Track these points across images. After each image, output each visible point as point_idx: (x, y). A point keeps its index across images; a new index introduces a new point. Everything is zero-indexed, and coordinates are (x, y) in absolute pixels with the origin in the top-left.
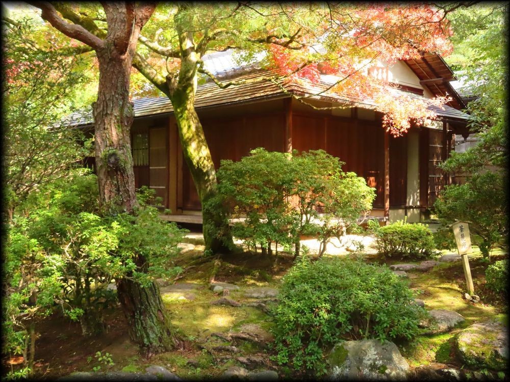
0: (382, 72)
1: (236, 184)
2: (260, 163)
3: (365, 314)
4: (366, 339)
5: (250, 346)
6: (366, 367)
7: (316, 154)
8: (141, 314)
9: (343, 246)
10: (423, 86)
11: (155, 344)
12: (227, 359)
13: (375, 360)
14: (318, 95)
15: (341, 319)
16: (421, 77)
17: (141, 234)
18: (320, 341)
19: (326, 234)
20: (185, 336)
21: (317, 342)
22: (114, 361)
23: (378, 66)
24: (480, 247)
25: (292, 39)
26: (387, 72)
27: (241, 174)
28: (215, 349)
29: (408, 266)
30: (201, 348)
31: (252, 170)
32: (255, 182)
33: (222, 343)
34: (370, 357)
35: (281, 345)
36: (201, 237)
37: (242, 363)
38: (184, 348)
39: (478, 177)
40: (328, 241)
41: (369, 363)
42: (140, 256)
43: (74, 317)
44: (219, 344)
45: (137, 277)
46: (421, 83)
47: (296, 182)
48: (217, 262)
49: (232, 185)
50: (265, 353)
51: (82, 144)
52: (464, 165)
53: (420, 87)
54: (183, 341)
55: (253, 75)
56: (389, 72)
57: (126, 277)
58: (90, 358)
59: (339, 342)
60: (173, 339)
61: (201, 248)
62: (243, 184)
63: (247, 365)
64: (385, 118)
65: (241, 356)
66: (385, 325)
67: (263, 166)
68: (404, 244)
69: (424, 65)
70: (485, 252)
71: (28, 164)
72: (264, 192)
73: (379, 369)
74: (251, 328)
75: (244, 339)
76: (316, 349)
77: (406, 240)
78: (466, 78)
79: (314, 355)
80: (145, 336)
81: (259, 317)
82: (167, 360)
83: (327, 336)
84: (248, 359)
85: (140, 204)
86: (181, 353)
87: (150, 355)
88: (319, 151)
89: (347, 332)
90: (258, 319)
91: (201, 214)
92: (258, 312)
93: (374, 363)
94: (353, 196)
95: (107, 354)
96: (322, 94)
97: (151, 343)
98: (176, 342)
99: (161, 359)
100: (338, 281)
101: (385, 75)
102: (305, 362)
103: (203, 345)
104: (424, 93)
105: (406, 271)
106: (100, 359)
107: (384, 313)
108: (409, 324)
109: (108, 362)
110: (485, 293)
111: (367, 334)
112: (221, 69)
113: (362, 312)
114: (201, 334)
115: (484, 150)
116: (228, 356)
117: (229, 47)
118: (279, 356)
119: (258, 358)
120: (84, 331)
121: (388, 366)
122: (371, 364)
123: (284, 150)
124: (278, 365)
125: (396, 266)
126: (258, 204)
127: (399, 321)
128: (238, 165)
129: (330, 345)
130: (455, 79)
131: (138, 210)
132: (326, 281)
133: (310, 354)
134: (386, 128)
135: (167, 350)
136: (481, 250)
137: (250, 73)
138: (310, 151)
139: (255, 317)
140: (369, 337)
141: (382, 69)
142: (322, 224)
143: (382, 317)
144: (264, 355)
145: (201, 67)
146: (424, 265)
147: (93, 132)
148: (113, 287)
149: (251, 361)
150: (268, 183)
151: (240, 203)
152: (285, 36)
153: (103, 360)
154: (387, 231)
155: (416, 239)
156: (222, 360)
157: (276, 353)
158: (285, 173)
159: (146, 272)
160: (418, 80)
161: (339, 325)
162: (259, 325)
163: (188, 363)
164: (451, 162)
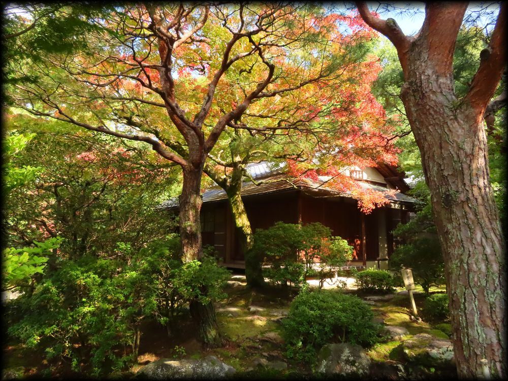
0: (359, 174)
1: (265, 243)
2: (280, 230)
3: (341, 326)
4: (343, 343)
5: (270, 346)
6: (343, 361)
7: (316, 225)
8: (203, 323)
9: (334, 284)
10: (386, 182)
11: (211, 342)
12: (255, 353)
13: (349, 357)
14: (316, 188)
15: (327, 329)
16: (385, 176)
17: (204, 273)
18: (314, 344)
19: (322, 276)
20: (230, 338)
21: (312, 345)
22: (186, 353)
23: (356, 169)
24: (422, 286)
25: (299, 156)
26: (362, 173)
27: (268, 237)
28: (248, 347)
29: (376, 298)
30: (239, 346)
31: (275, 235)
32: (277, 242)
33: (253, 343)
34: (345, 354)
35: (289, 345)
36: (244, 277)
37: (264, 356)
38: (229, 346)
39: (418, 240)
40: (324, 281)
41: (344, 358)
42: (203, 286)
43: (162, 322)
44: (251, 344)
45: (201, 299)
46: (385, 180)
47: (302, 242)
48: (253, 293)
49: (263, 244)
50: (279, 350)
51: (173, 219)
52: (406, 232)
53: (385, 183)
54: (229, 341)
55: (278, 176)
56: (364, 173)
57: (195, 299)
58: (172, 350)
59: (326, 344)
60: (222, 340)
61: (245, 284)
62: (269, 243)
63: (268, 358)
64: (359, 202)
65: (264, 352)
66: (355, 334)
67: (281, 232)
68: (374, 283)
69: (386, 169)
70: (426, 289)
71: (141, 231)
72: (282, 249)
73: (351, 362)
74: (272, 335)
75: (267, 341)
76: (311, 349)
77: (375, 280)
78: (413, 176)
79: (310, 352)
80: (205, 337)
81: (278, 328)
82: (218, 352)
83: (319, 340)
84: (268, 354)
85: (205, 256)
86: (227, 349)
87: (208, 349)
88: (317, 223)
89: (330, 338)
90: (277, 329)
91: (244, 262)
92: (276, 325)
93: (348, 359)
94: (339, 251)
95: (182, 347)
96: (319, 188)
97: (209, 342)
98: (224, 342)
99: (215, 352)
100: (325, 305)
101: (361, 175)
102: (304, 357)
103: (241, 344)
104: (387, 186)
105: (375, 301)
106: (177, 350)
107: (354, 326)
108: (370, 334)
109: (183, 352)
110: (425, 316)
111: (344, 340)
112: (258, 173)
113: (340, 325)
114: (240, 337)
115: (420, 223)
116: (256, 352)
117: (262, 161)
118: (288, 352)
119: (275, 354)
120: (169, 333)
121: (357, 361)
122: (346, 359)
123: (296, 222)
124: (287, 359)
125: (368, 298)
126: (278, 256)
127: (364, 331)
128: (267, 232)
129: (320, 346)
130: (407, 177)
131: (203, 258)
132: (317, 305)
133: (307, 352)
134: (360, 209)
135: (218, 347)
136: (423, 288)
137: (276, 175)
138: (312, 223)
139: (275, 328)
140: (345, 342)
141: (359, 171)
142: (320, 270)
143: (353, 328)
144: (279, 352)
145: (245, 173)
146: (387, 297)
147: (179, 212)
148: (187, 306)
149: (270, 355)
150: (285, 243)
151: (268, 256)
152: (294, 155)
153: (179, 351)
154: (362, 275)
155: (382, 280)
156: (252, 354)
157: (286, 351)
158: (295, 237)
159: (206, 295)
160: (383, 178)
161: (326, 333)
162: (277, 333)
163: (231, 355)
164: (399, 230)
